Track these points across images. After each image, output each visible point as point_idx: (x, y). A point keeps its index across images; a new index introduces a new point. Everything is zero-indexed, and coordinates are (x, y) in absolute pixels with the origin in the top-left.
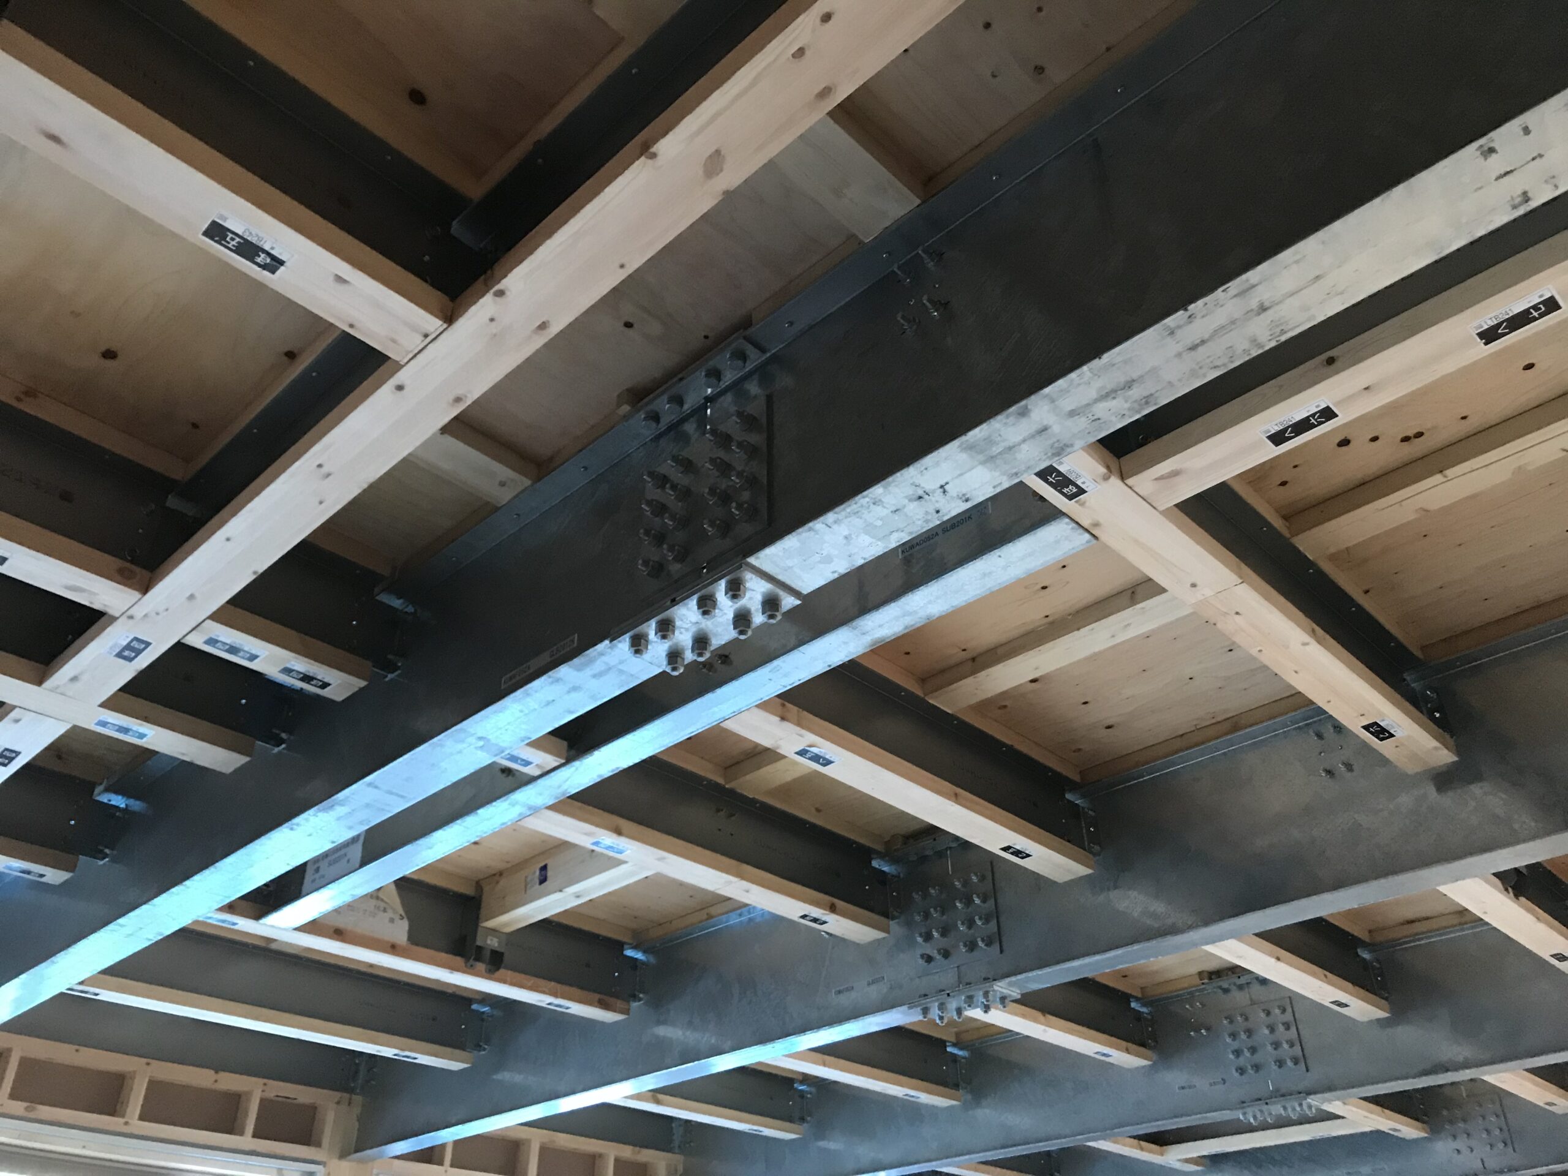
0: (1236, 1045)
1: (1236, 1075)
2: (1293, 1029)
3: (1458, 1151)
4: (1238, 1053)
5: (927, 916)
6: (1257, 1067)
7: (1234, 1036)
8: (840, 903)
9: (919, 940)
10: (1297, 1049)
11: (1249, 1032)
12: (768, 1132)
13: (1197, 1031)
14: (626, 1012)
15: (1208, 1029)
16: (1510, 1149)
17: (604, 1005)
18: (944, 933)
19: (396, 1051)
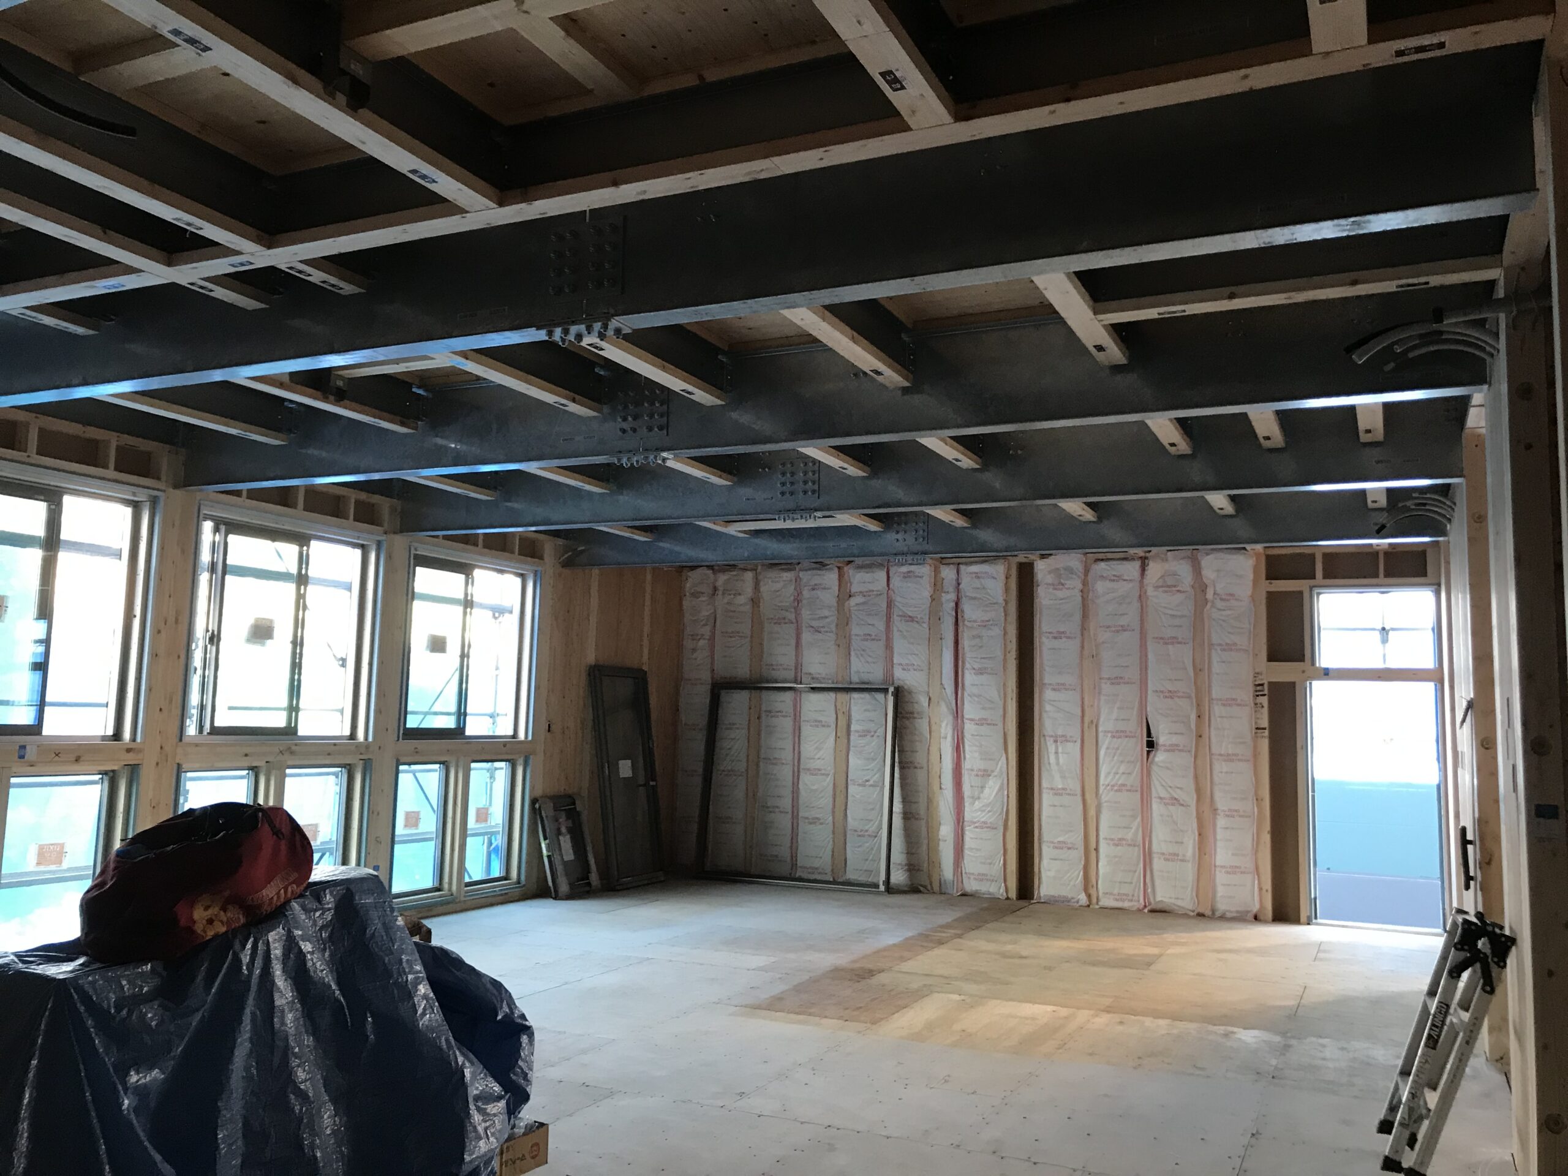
0: (783, 480)
1: (780, 496)
2: (817, 475)
3: (898, 540)
4: (783, 484)
5: (626, 407)
6: (792, 493)
7: (784, 474)
8: (577, 397)
9: (620, 420)
10: (816, 487)
11: (793, 474)
12: (473, 495)
13: (764, 469)
14: (416, 428)
15: (769, 469)
16: (926, 542)
17: (403, 424)
18: (635, 418)
19: (240, 432)
